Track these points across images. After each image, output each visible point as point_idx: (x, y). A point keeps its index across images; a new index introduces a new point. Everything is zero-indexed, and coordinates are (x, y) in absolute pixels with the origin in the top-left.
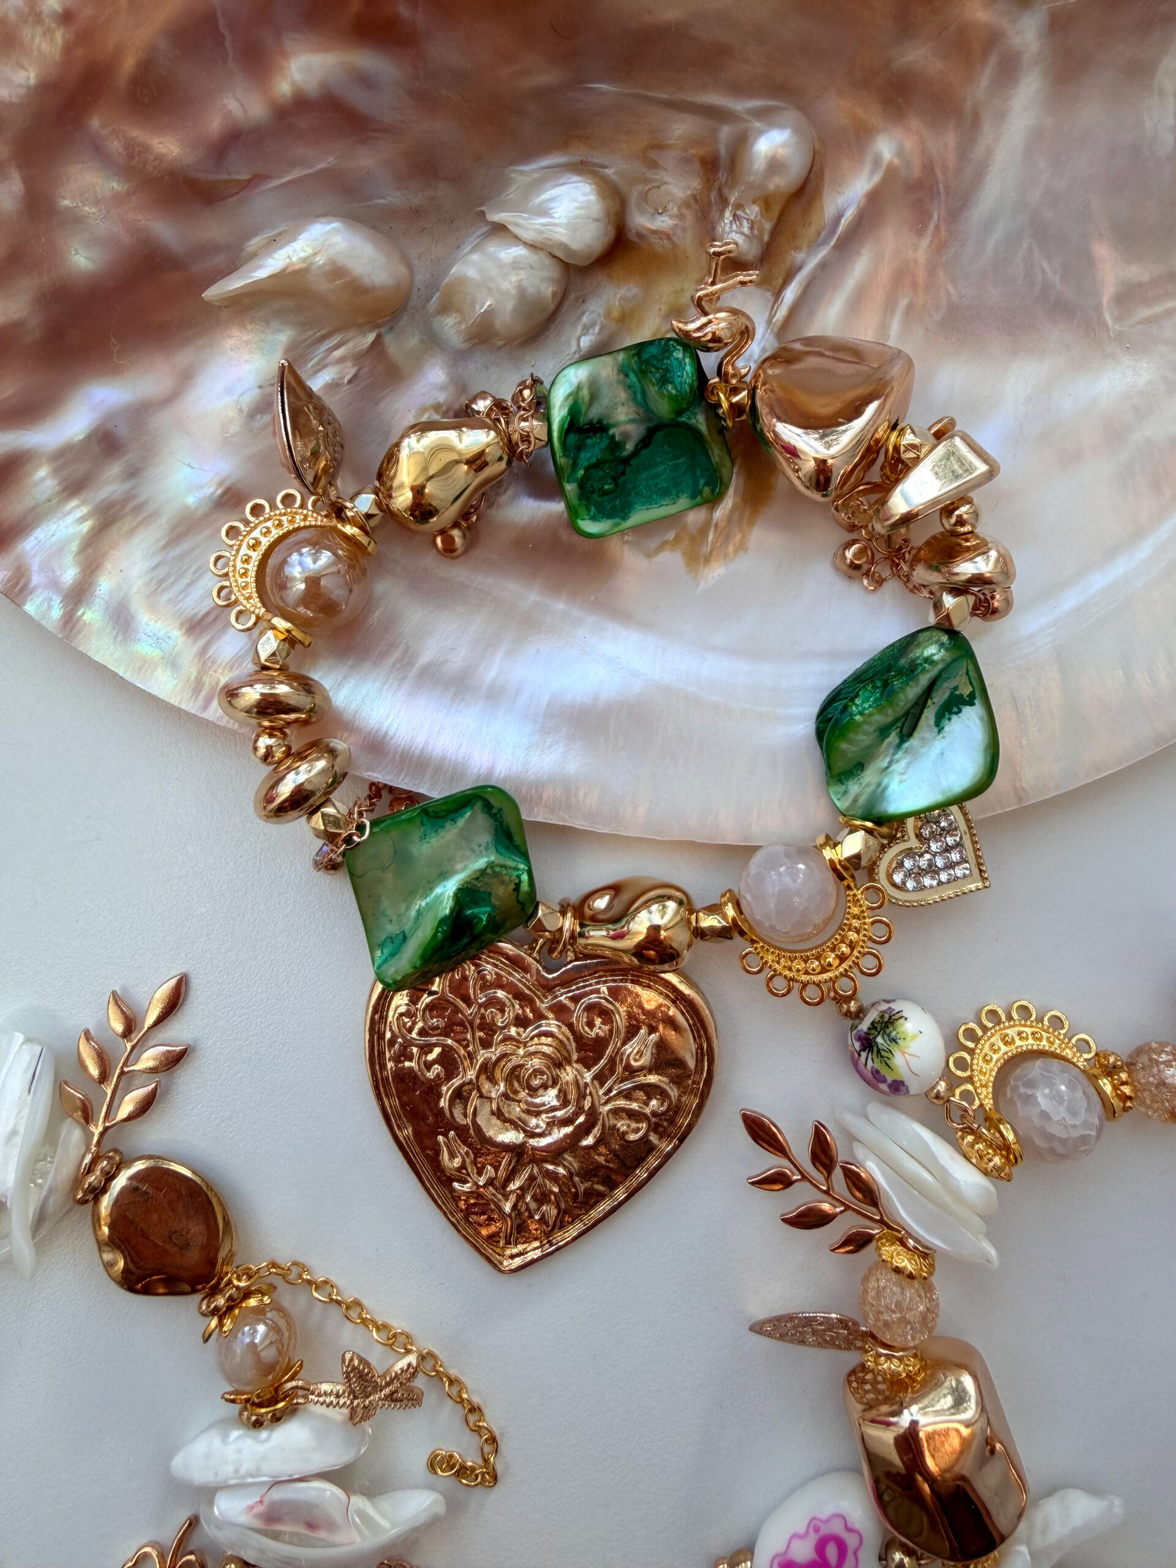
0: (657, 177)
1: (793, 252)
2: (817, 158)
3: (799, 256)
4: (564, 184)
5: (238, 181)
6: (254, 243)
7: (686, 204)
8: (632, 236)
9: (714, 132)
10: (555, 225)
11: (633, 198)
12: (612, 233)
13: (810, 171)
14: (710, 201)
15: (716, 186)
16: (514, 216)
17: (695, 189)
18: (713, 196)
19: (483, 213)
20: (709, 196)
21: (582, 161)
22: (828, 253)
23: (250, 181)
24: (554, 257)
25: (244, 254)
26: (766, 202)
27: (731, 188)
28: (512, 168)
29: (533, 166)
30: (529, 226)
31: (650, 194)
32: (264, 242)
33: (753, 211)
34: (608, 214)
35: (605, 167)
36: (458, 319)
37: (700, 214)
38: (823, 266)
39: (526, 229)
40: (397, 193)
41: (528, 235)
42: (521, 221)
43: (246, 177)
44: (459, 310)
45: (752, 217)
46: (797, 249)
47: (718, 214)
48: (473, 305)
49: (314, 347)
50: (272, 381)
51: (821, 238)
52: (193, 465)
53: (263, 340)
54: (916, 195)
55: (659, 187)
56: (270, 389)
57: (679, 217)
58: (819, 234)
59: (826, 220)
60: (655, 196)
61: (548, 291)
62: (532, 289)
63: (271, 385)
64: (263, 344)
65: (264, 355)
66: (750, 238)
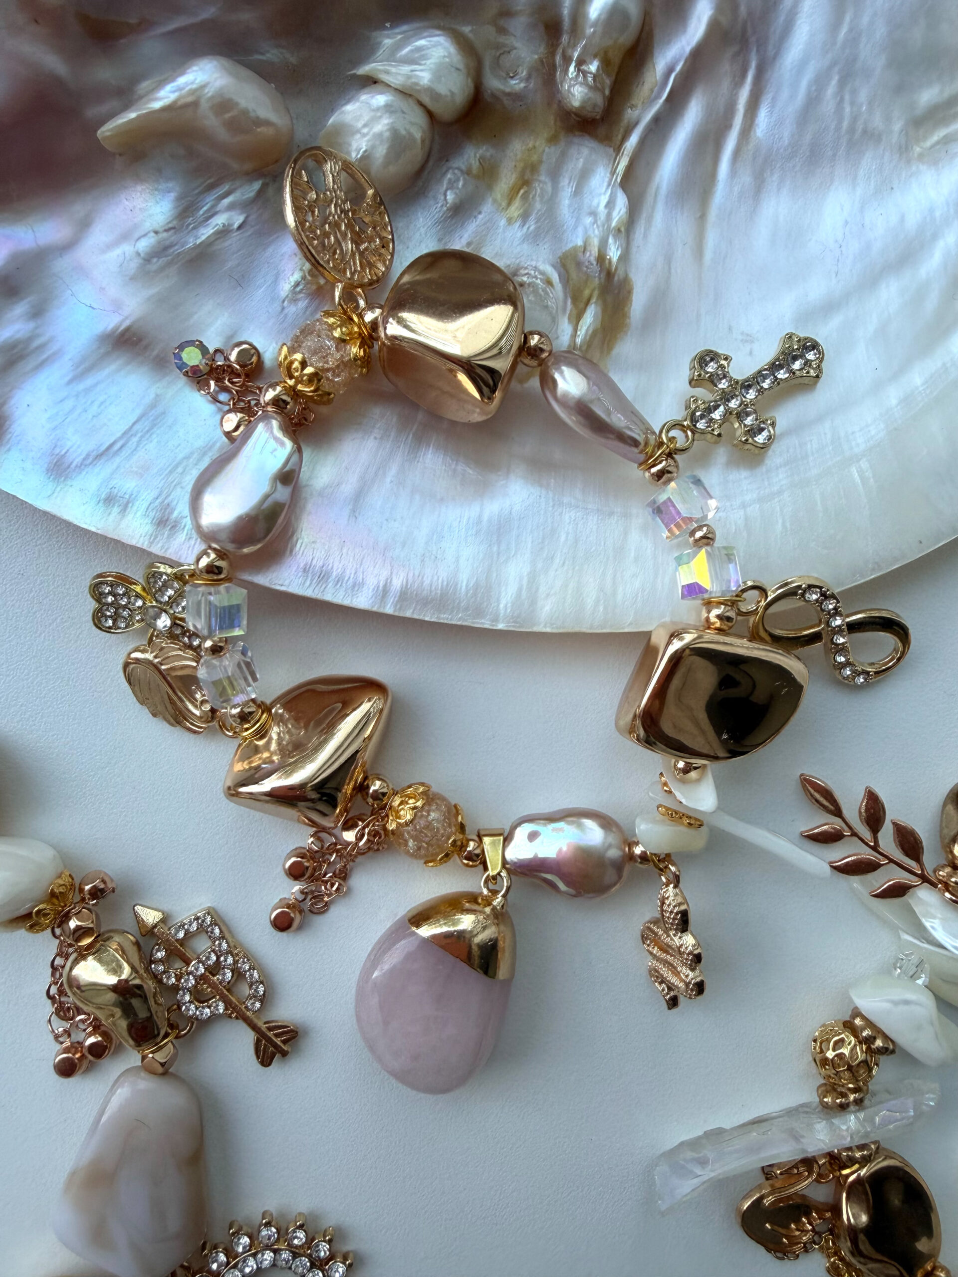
0: (507, 42)
1: (630, 111)
2: (648, 16)
3: (635, 114)
4: (429, 36)
5: (127, 23)
6: (144, 84)
7: (533, 68)
8: (487, 95)
11: (488, 62)
12: (471, 88)
13: (643, 29)
14: (554, 63)
15: (560, 48)
16: (382, 66)
17: (541, 53)
18: (557, 59)
22: (661, 107)
23: (138, 25)
24: (421, 104)
26: (606, 59)
27: (574, 46)
28: (379, 33)
29: (398, 30)
30: (397, 73)
31: (502, 57)
32: (155, 84)
33: (595, 65)
34: (467, 67)
38: (656, 118)
39: (396, 76)
40: (275, 51)
42: (391, 69)
43: (134, 20)
45: (594, 72)
46: (634, 107)
47: (562, 73)
49: (205, 195)
50: (166, 228)
51: (654, 94)
52: (94, 306)
53: (156, 190)
54: (735, 48)
55: (509, 52)
56: (165, 235)
57: (528, 78)
58: (652, 91)
59: (658, 78)
60: (506, 61)
61: (418, 135)
62: (403, 132)
63: (166, 231)
64: (156, 193)
65: (157, 203)
66: (593, 88)
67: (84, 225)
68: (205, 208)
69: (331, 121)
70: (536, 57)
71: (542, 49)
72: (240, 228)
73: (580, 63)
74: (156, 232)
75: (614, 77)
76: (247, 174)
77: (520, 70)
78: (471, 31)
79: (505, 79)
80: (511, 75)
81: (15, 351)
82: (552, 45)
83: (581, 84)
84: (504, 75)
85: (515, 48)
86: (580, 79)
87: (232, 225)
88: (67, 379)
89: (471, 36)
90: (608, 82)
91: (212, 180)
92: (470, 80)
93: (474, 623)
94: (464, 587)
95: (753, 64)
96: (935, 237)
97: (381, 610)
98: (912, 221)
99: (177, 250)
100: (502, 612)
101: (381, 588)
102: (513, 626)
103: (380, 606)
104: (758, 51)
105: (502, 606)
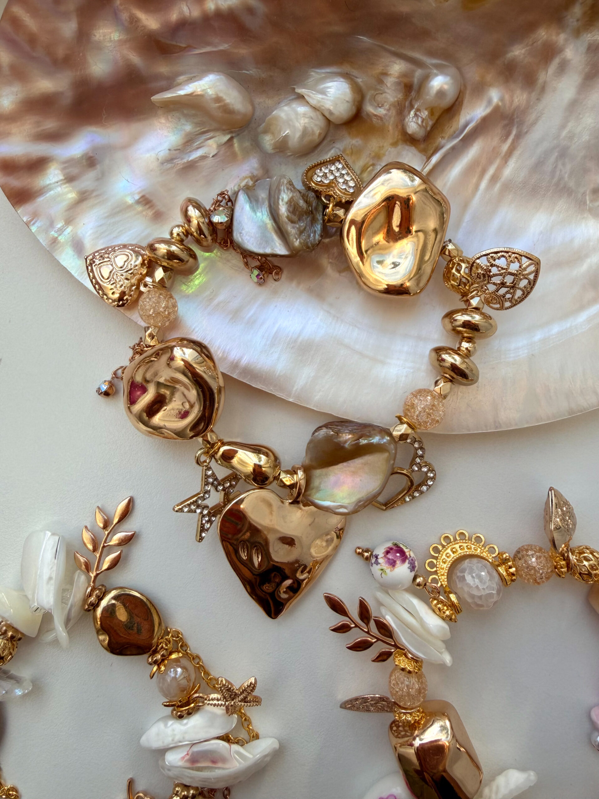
0: (382, 88)
1: (440, 139)
2: (461, 94)
3: (443, 142)
4: (336, 81)
5: (180, 47)
6: (181, 78)
7: (393, 105)
8: (364, 114)
9: (413, 72)
10: (327, 100)
11: (368, 97)
12: (354, 110)
13: (457, 100)
14: (405, 106)
15: (410, 99)
16: (308, 92)
17: (399, 98)
18: (407, 104)
19: (294, 89)
20: (405, 103)
21: (347, 73)
22: (457, 143)
23: (185, 48)
24: (324, 116)
25: (175, 83)
26: (432, 112)
27: (417, 100)
28: (313, 70)
29: (323, 71)
30: (315, 98)
31: (376, 97)
32: (186, 79)
33: (425, 114)
34: (354, 101)
35: (357, 78)
36: (272, 138)
37: (399, 111)
38: (453, 148)
39: (313, 99)
40: (254, 70)
41: (313, 102)
42: (311, 95)
43: (184, 45)
44: (273, 134)
45: (424, 117)
46: (443, 138)
47: (407, 113)
48: (280, 132)
49: (199, 136)
50: (176, 148)
51: (455, 134)
52: (129, 180)
53: (175, 128)
54: (506, 122)
55: (382, 94)
56: (174, 152)
57: (388, 110)
58: (455, 132)
59: (460, 126)
60: (380, 98)
61: (317, 132)
62: (310, 129)
63: (175, 150)
64: (175, 129)
65: (174, 134)
66: (420, 126)
67: (135, 139)
68: (198, 143)
69: (274, 113)
70: (396, 99)
71: (400, 96)
72: (213, 156)
73: (418, 110)
74: (169, 150)
75: (434, 121)
76: (224, 130)
77: (386, 103)
78: (361, 82)
79: (376, 107)
80: (380, 106)
81: (85, 195)
82: (406, 95)
83: (415, 122)
84: (376, 105)
85: (385, 92)
86: (414, 119)
87: (210, 154)
88: (106, 215)
89: (361, 84)
90: (430, 123)
91: (205, 130)
92: (354, 107)
93: (277, 394)
94: (277, 374)
95: (514, 132)
96: (587, 256)
97: (231, 375)
98: (577, 243)
99: (178, 161)
100: (294, 392)
101: (234, 364)
102: (298, 402)
103: (231, 373)
104: (518, 127)
105: (294, 389)
